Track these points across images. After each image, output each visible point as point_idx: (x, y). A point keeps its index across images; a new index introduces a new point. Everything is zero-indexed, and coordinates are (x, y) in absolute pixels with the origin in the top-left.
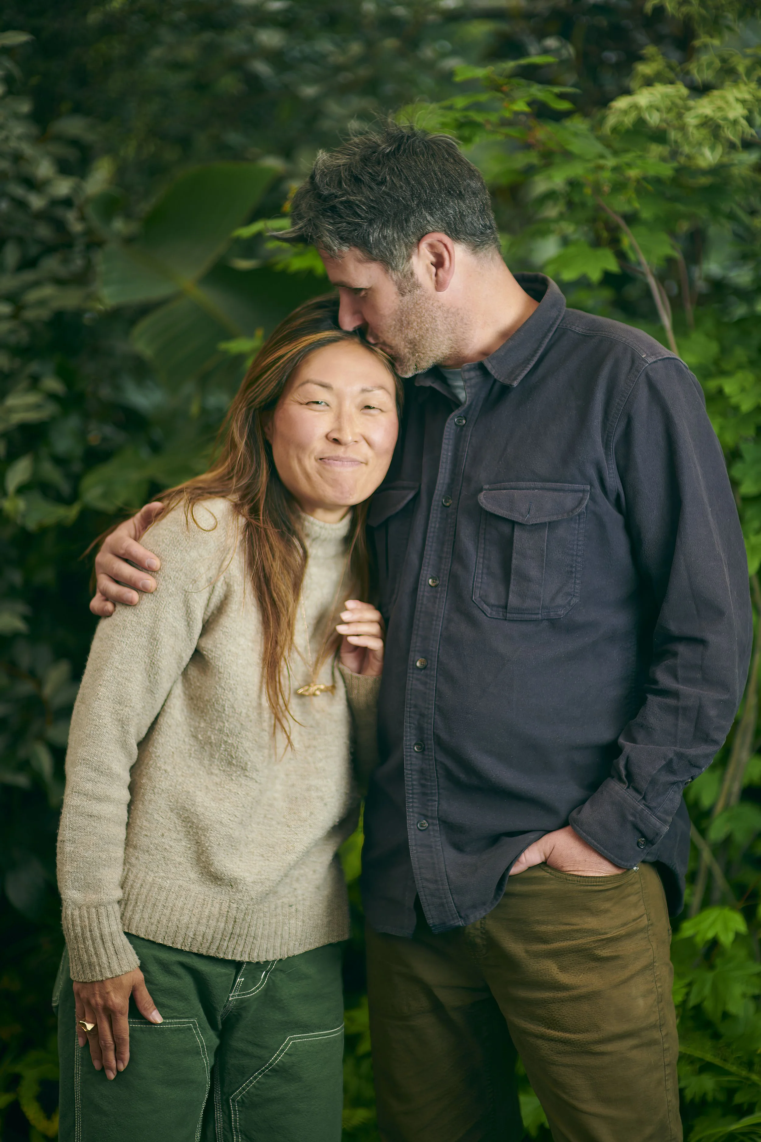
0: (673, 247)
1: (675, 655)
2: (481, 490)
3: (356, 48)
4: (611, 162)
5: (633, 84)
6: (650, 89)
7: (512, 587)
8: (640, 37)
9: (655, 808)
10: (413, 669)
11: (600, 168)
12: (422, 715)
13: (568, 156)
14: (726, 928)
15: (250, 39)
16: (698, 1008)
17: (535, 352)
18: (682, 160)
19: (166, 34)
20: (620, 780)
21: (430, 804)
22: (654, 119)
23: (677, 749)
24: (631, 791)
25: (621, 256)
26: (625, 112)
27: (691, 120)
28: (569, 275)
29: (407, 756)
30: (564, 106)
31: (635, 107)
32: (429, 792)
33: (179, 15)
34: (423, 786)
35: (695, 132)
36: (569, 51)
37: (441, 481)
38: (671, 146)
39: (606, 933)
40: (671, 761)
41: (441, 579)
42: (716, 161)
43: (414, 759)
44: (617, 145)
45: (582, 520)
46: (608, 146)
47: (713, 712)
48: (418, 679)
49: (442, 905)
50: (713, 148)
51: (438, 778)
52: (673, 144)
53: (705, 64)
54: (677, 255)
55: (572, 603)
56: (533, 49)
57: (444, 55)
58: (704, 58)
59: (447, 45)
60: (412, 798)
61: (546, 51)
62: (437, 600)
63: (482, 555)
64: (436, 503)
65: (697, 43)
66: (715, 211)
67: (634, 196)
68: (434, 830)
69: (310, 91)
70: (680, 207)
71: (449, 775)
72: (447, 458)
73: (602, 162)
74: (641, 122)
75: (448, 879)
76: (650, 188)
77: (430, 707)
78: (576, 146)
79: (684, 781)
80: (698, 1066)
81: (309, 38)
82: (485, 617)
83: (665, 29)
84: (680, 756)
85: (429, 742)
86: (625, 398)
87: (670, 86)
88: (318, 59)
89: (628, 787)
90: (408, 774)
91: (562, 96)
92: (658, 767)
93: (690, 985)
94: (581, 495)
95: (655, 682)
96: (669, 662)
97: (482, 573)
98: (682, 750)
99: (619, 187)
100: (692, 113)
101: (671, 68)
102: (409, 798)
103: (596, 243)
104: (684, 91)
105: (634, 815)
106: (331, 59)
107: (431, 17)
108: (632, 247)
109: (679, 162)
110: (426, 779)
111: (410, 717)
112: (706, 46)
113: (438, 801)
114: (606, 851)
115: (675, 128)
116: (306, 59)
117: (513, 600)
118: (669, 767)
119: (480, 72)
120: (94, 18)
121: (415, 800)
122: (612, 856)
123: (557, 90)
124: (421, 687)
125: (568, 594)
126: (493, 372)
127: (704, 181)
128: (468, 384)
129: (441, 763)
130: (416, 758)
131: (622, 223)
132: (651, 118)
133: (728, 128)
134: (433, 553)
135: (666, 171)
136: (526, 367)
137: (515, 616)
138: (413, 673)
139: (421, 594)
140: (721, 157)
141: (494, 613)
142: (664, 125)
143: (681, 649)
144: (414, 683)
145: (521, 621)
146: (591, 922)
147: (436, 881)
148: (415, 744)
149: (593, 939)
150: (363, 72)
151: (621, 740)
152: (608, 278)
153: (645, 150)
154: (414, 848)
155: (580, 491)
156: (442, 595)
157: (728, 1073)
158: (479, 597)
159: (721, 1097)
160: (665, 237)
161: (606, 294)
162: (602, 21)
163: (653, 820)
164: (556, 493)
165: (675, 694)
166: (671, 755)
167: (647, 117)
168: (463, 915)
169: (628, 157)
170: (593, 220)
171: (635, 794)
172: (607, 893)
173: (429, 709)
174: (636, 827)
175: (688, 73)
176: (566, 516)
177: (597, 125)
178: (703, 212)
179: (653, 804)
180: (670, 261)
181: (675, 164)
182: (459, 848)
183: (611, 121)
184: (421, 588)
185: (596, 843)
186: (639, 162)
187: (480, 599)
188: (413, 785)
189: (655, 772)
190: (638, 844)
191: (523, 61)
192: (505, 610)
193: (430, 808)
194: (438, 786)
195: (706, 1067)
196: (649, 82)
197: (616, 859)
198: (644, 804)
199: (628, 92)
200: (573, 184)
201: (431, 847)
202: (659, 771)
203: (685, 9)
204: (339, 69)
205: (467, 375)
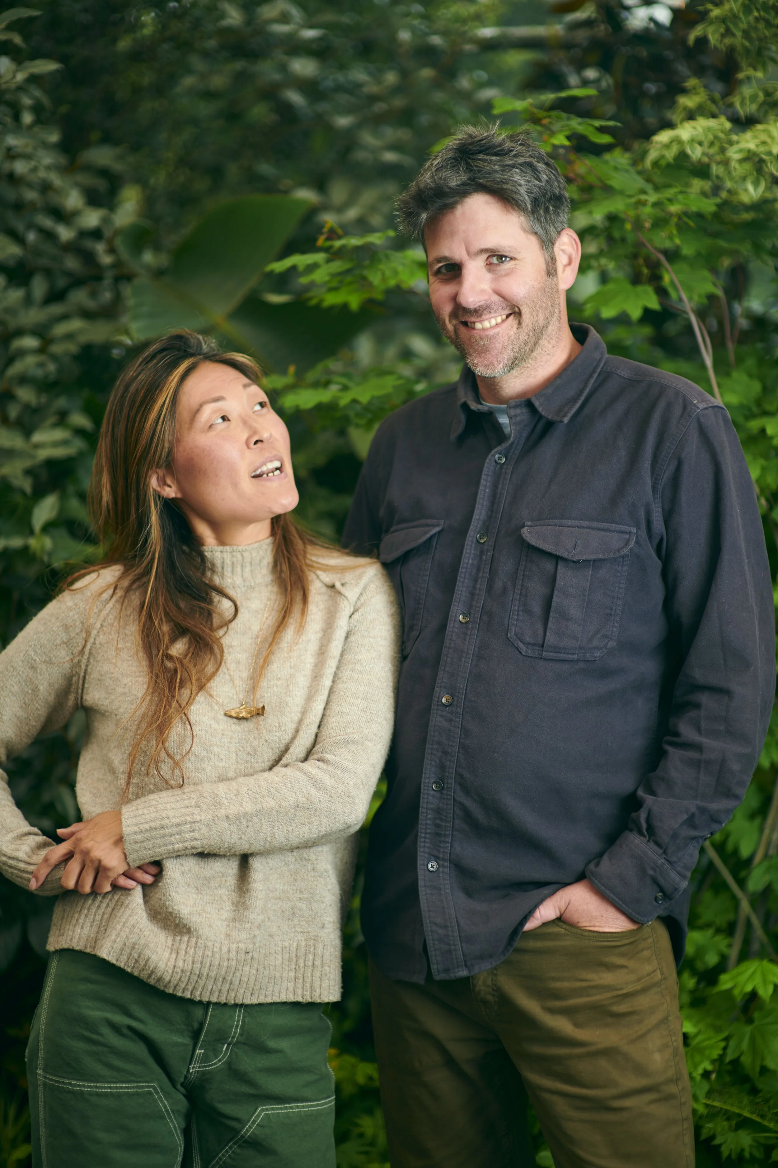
0: (715, 284)
1: (698, 706)
2: (523, 526)
3: (391, 78)
4: (652, 197)
5: (675, 117)
6: (692, 123)
7: (550, 625)
8: (682, 68)
9: (675, 862)
10: (438, 705)
11: (641, 203)
12: (445, 753)
13: (608, 190)
14: (765, 982)
15: (283, 68)
16: (736, 1062)
17: (582, 391)
18: (724, 195)
19: (197, 63)
20: (641, 833)
21: (442, 845)
22: (696, 153)
23: (698, 802)
24: (652, 844)
25: (662, 292)
26: (667, 146)
27: (734, 154)
28: (608, 313)
29: (424, 794)
30: (605, 139)
31: (677, 140)
32: (443, 833)
33: (212, 44)
34: (437, 826)
35: (737, 166)
36: (607, 82)
37: (478, 517)
38: (713, 181)
39: (621, 989)
40: (693, 815)
41: (472, 616)
42: (758, 197)
43: (431, 798)
44: (658, 179)
45: (625, 563)
46: (648, 180)
47: (736, 767)
48: (442, 716)
49: (450, 951)
50: (756, 184)
51: (454, 819)
52: (714, 178)
53: (748, 97)
54: (719, 293)
55: (609, 646)
56: (573, 80)
57: (482, 85)
58: (747, 91)
59: (482, 75)
60: (425, 838)
61: (585, 83)
62: (468, 637)
63: (519, 592)
64: (470, 539)
65: (741, 76)
66: (758, 248)
67: (675, 232)
68: (443, 872)
69: (343, 121)
70: (723, 243)
71: (468, 816)
72: (484, 494)
73: (643, 197)
74: (683, 156)
75: (458, 926)
76: (691, 223)
77: (454, 745)
78: (616, 181)
79: (703, 836)
80: (734, 1122)
81: (342, 67)
82: (520, 656)
83: (707, 60)
84: (703, 810)
85: (450, 781)
86: (676, 441)
87: (712, 120)
88: (353, 89)
89: (649, 841)
90: (423, 812)
91: (602, 130)
92: (680, 821)
93: (727, 1039)
94: (627, 536)
95: (677, 734)
96: (692, 714)
97: (518, 610)
98: (704, 804)
99: (660, 223)
100: (735, 148)
101: (713, 101)
102: (422, 837)
103: (636, 280)
104: (728, 125)
105: (655, 870)
106: (366, 90)
107: (468, 47)
108: (672, 283)
109: (721, 198)
110: (441, 819)
111: (432, 754)
112: (749, 78)
113: (451, 843)
114: (624, 906)
115: (718, 163)
116: (339, 88)
117: (551, 638)
118: (691, 822)
119: (520, 105)
120: (124, 44)
121: (427, 840)
122: (630, 911)
123: (597, 123)
124: (446, 724)
125: (605, 636)
126: (540, 410)
127: (747, 216)
128: (514, 421)
129: (461, 804)
130: (433, 796)
131: (662, 258)
132: (693, 153)
133: (771, 162)
134: (464, 589)
135: (709, 206)
136: (574, 405)
137: (552, 655)
138: (437, 710)
139: (451, 629)
140: (764, 192)
141: (529, 651)
142: (706, 159)
143: (704, 699)
144: (437, 720)
145: (557, 660)
146: (607, 978)
147: (446, 927)
148: (434, 782)
149: (609, 995)
150: (399, 102)
151: (640, 793)
152: (648, 315)
153: (688, 185)
154: (423, 889)
155: (626, 533)
156: (473, 632)
157: (767, 1130)
158: (515, 634)
159: (759, 1154)
160: (706, 273)
161: (647, 331)
162: (643, 52)
163: (673, 875)
164: (603, 533)
165: (698, 747)
166: (693, 809)
167: (689, 151)
168: (468, 964)
169: (670, 193)
170: (635, 256)
171: (655, 848)
172: (623, 949)
173: (452, 746)
174: (655, 881)
175: (731, 105)
176: (612, 555)
177: (638, 160)
178: (745, 249)
179: (674, 859)
180: (711, 297)
181: (718, 200)
182: (469, 893)
183: (653, 155)
184: (450, 624)
185: (614, 897)
186: (680, 197)
187: (515, 637)
188: (426, 824)
189: (677, 826)
190: (656, 899)
191: (564, 94)
192: (541, 649)
193: (442, 850)
194: (453, 827)
195: (743, 1123)
196: (691, 116)
197: (634, 914)
198: (665, 858)
199: (670, 125)
200: (612, 218)
201: (440, 889)
202: (682, 824)
203: (727, 41)
204: (373, 99)
205: (512, 412)
